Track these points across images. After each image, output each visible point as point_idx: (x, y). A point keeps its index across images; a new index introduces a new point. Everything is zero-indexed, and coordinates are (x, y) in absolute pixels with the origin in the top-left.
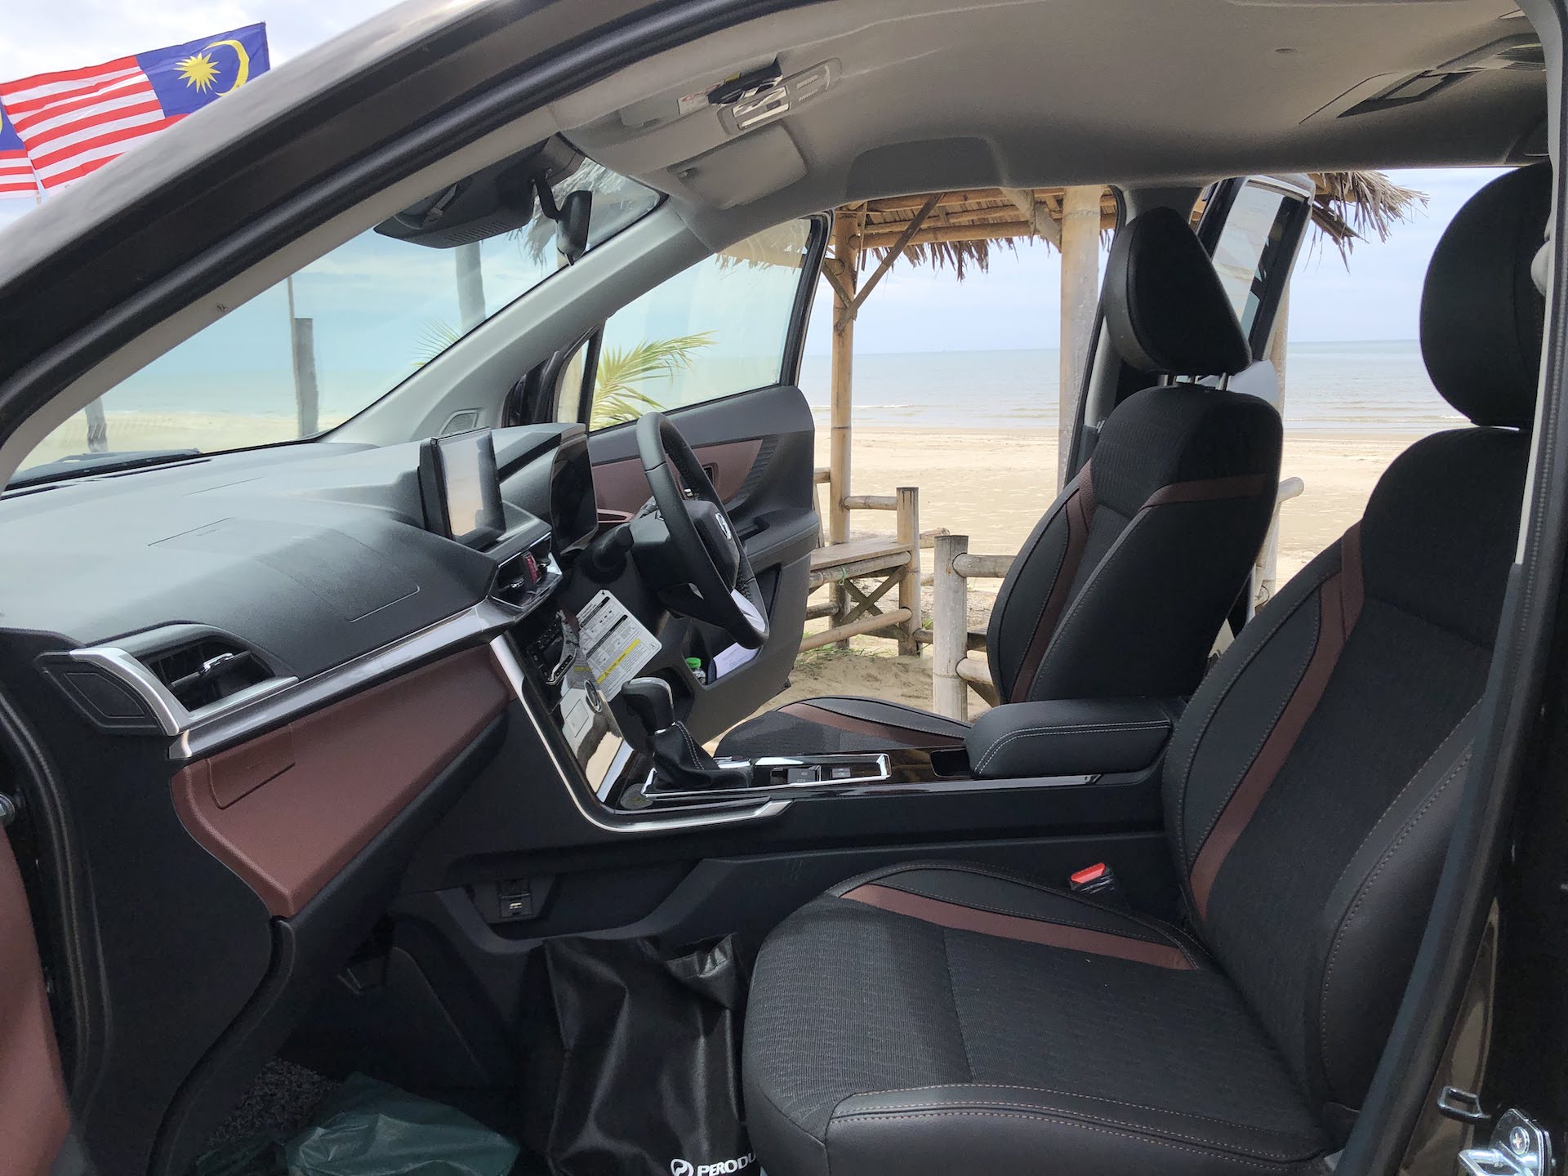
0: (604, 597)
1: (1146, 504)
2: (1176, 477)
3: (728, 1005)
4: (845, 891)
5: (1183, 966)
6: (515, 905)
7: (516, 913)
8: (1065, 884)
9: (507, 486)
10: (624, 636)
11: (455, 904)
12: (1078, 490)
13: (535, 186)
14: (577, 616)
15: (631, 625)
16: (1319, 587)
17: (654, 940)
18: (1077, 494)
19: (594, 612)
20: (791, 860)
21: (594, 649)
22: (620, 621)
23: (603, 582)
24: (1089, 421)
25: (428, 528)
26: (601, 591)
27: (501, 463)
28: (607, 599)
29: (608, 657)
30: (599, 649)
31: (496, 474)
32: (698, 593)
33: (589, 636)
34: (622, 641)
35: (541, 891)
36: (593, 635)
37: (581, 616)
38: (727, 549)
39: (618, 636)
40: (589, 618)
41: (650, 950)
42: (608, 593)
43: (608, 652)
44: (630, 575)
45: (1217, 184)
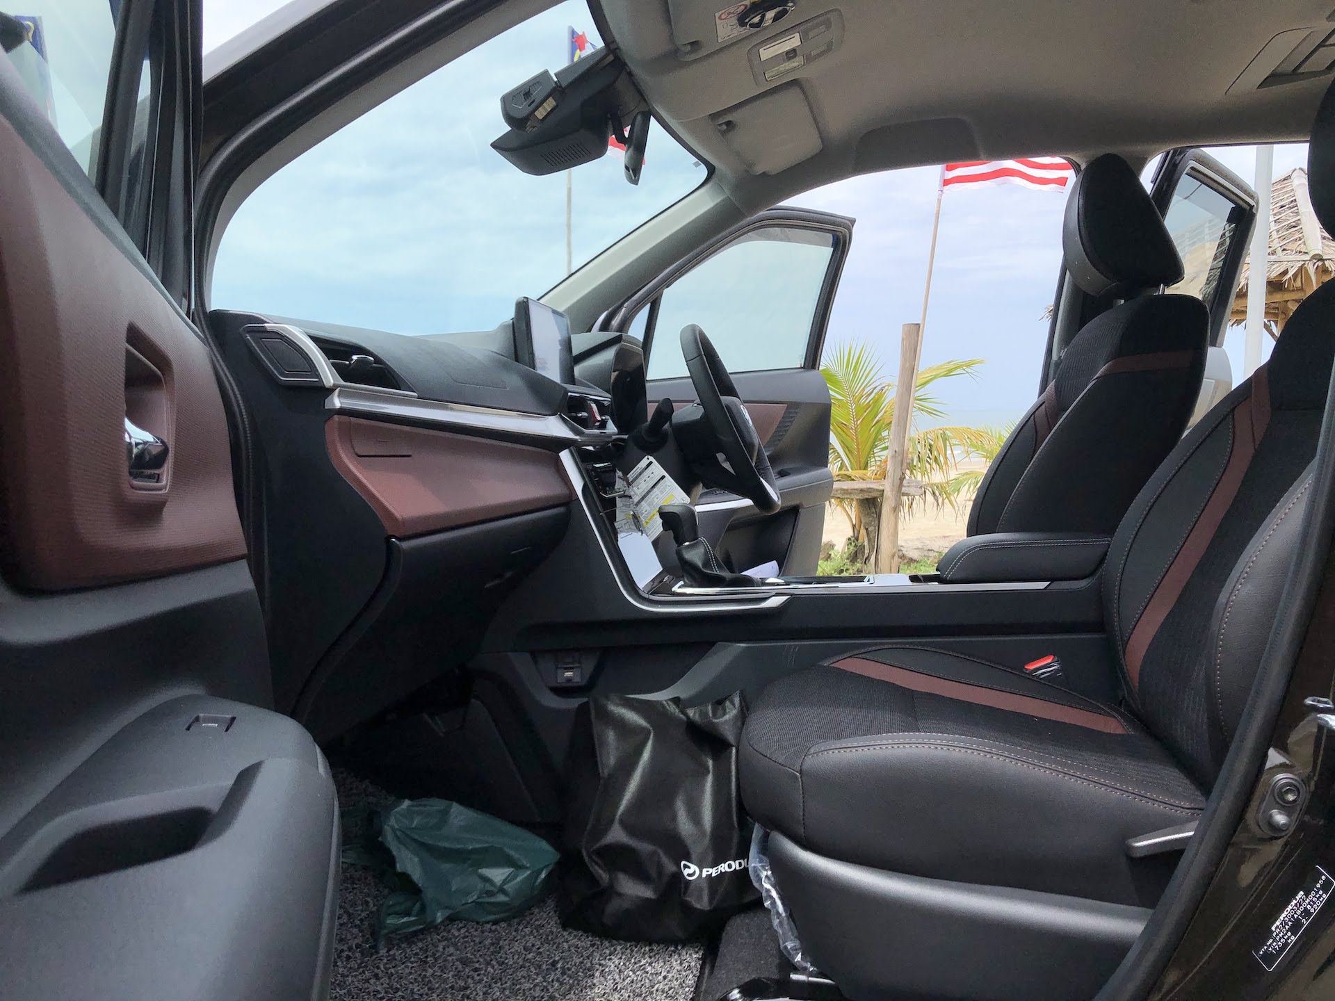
0: (649, 461)
1: (1095, 377)
2: (1119, 353)
3: (734, 744)
4: (831, 662)
5: (1120, 731)
6: (569, 674)
7: (569, 680)
8: (1021, 669)
9: (578, 370)
10: (662, 492)
11: (521, 664)
12: (1044, 402)
13: (610, 122)
14: (628, 476)
15: (668, 483)
16: (1233, 410)
17: (676, 701)
18: (1043, 406)
19: (640, 474)
20: (789, 646)
21: (639, 502)
22: (660, 480)
23: (650, 447)
25: (517, 360)
26: (647, 457)
27: (575, 352)
28: (651, 463)
29: (648, 509)
30: (643, 503)
31: (571, 360)
32: (727, 466)
33: (637, 491)
34: (660, 496)
35: (589, 665)
36: (638, 492)
37: (631, 476)
38: (749, 433)
39: (658, 492)
40: (637, 478)
41: (673, 708)
42: (651, 459)
43: (649, 505)
44: (671, 447)
45: (1168, 153)
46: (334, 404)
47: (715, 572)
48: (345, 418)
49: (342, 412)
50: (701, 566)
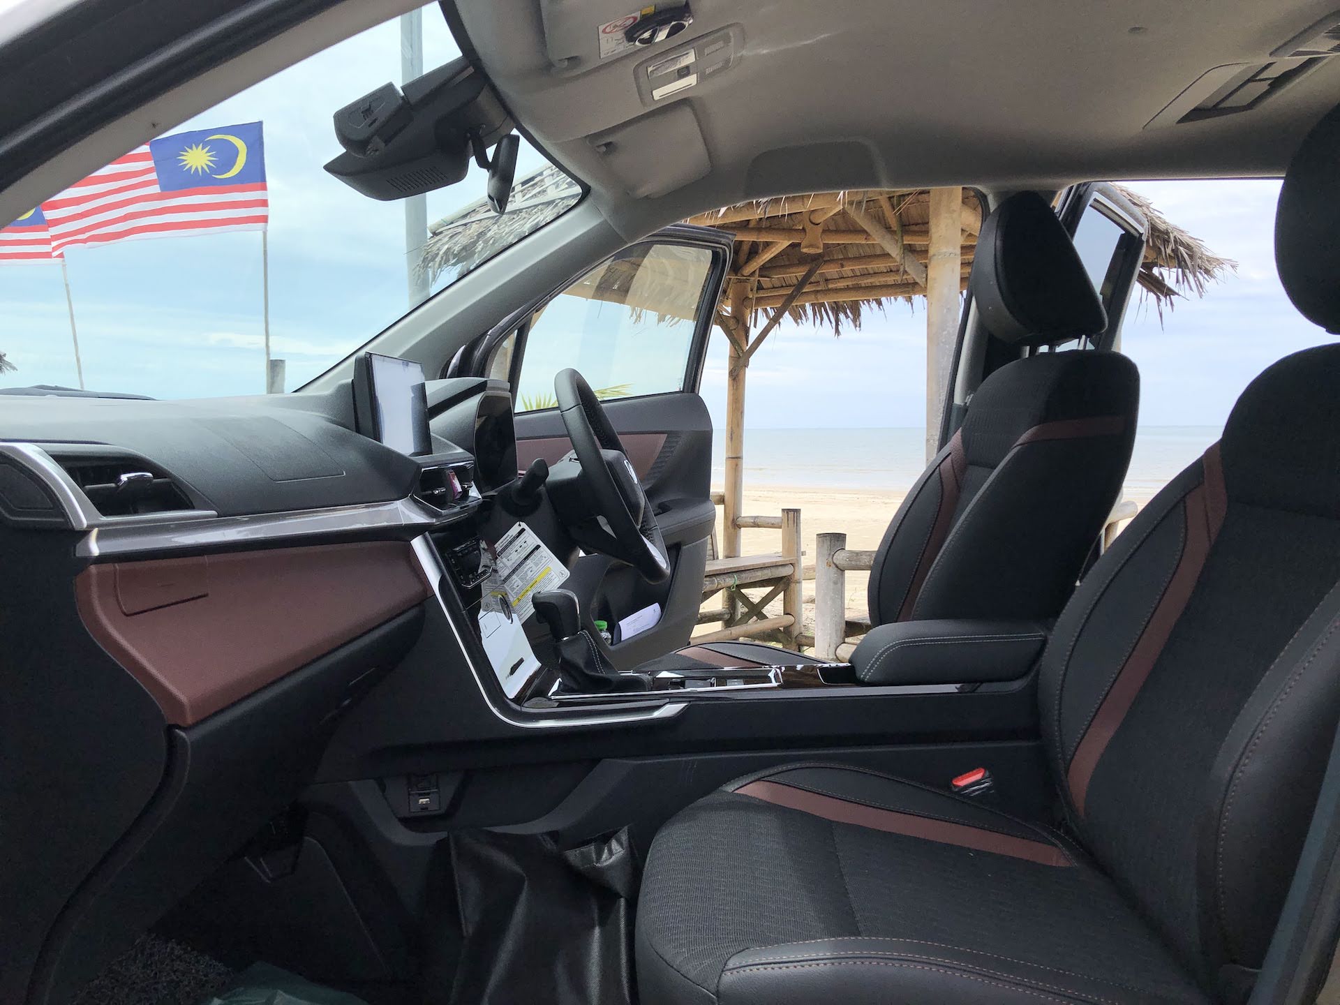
0: (521, 528)
1: (1018, 443)
3: (622, 893)
4: (736, 787)
5: (1063, 863)
6: (423, 801)
7: (424, 808)
8: (948, 786)
9: (436, 423)
10: (537, 565)
11: (365, 794)
12: (950, 453)
13: (470, 143)
14: (496, 546)
15: (544, 554)
16: (1183, 499)
17: (554, 835)
18: (949, 458)
19: (511, 543)
20: (686, 762)
21: (509, 576)
22: (532, 552)
23: (521, 514)
24: (958, 400)
25: (358, 430)
26: (518, 523)
27: (431, 403)
28: (523, 530)
29: (521, 584)
30: (514, 576)
31: (427, 411)
32: (608, 529)
33: (505, 564)
34: (535, 569)
35: (449, 791)
36: (509, 564)
37: (499, 546)
38: (634, 491)
39: (531, 565)
40: (506, 547)
41: (550, 845)
42: (524, 525)
43: (521, 579)
44: (545, 509)
45: (1072, 187)
46: (89, 550)
47: (601, 675)
48: (107, 567)
49: (103, 559)
50: (583, 667)
